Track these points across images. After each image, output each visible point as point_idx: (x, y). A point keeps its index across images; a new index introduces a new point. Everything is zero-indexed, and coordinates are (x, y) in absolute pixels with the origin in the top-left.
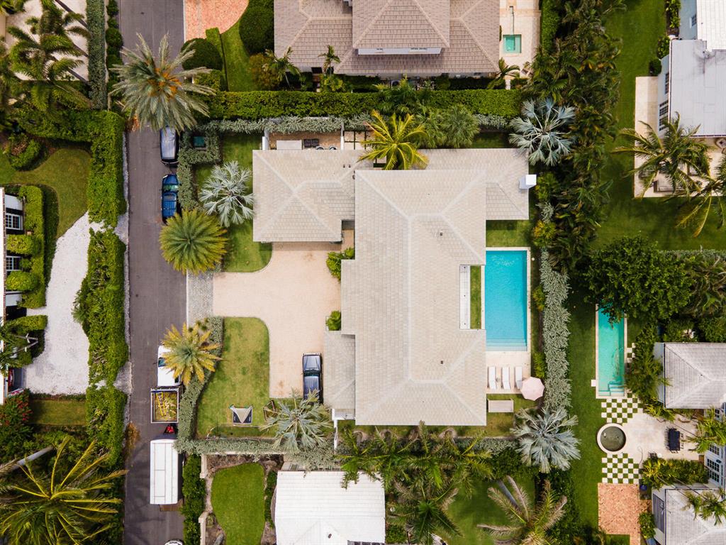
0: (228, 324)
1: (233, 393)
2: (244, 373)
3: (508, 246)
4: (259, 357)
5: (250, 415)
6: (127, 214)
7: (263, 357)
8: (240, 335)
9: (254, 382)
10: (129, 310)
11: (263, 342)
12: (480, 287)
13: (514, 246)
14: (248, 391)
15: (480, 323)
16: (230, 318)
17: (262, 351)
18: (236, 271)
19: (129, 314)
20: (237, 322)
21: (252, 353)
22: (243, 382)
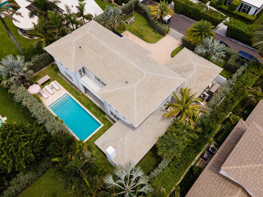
0: (161, 36)
1: (138, 24)
2: (141, 30)
3: (93, 136)
4: (142, 36)
5: (127, 23)
6: (225, 36)
7: (141, 36)
8: (154, 36)
9: (136, 30)
10: (190, 20)
11: (146, 39)
12: (90, 111)
13: (90, 139)
14: (135, 27)
15: (78, 100)
16: (162, 38)
17: (143, 37)
18: (177, 48)
19: (188, 20)
20: (159, 38)
21: (145, 35)
22: (139, 28)
